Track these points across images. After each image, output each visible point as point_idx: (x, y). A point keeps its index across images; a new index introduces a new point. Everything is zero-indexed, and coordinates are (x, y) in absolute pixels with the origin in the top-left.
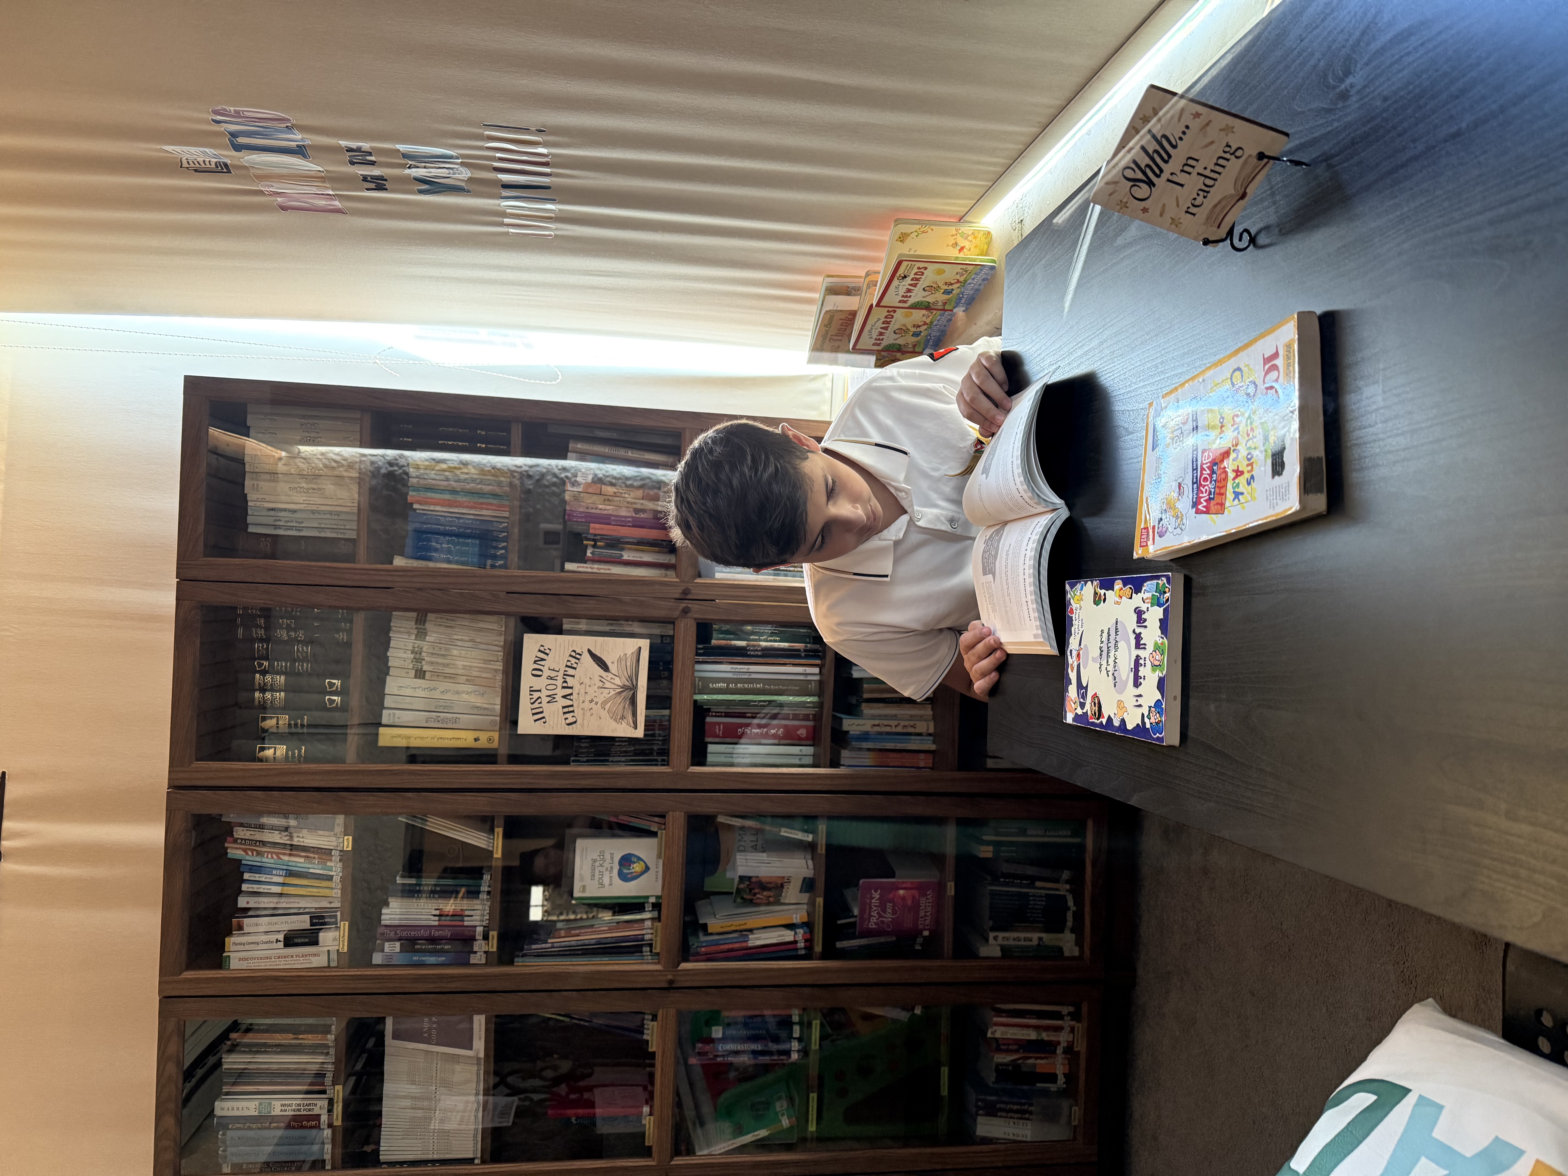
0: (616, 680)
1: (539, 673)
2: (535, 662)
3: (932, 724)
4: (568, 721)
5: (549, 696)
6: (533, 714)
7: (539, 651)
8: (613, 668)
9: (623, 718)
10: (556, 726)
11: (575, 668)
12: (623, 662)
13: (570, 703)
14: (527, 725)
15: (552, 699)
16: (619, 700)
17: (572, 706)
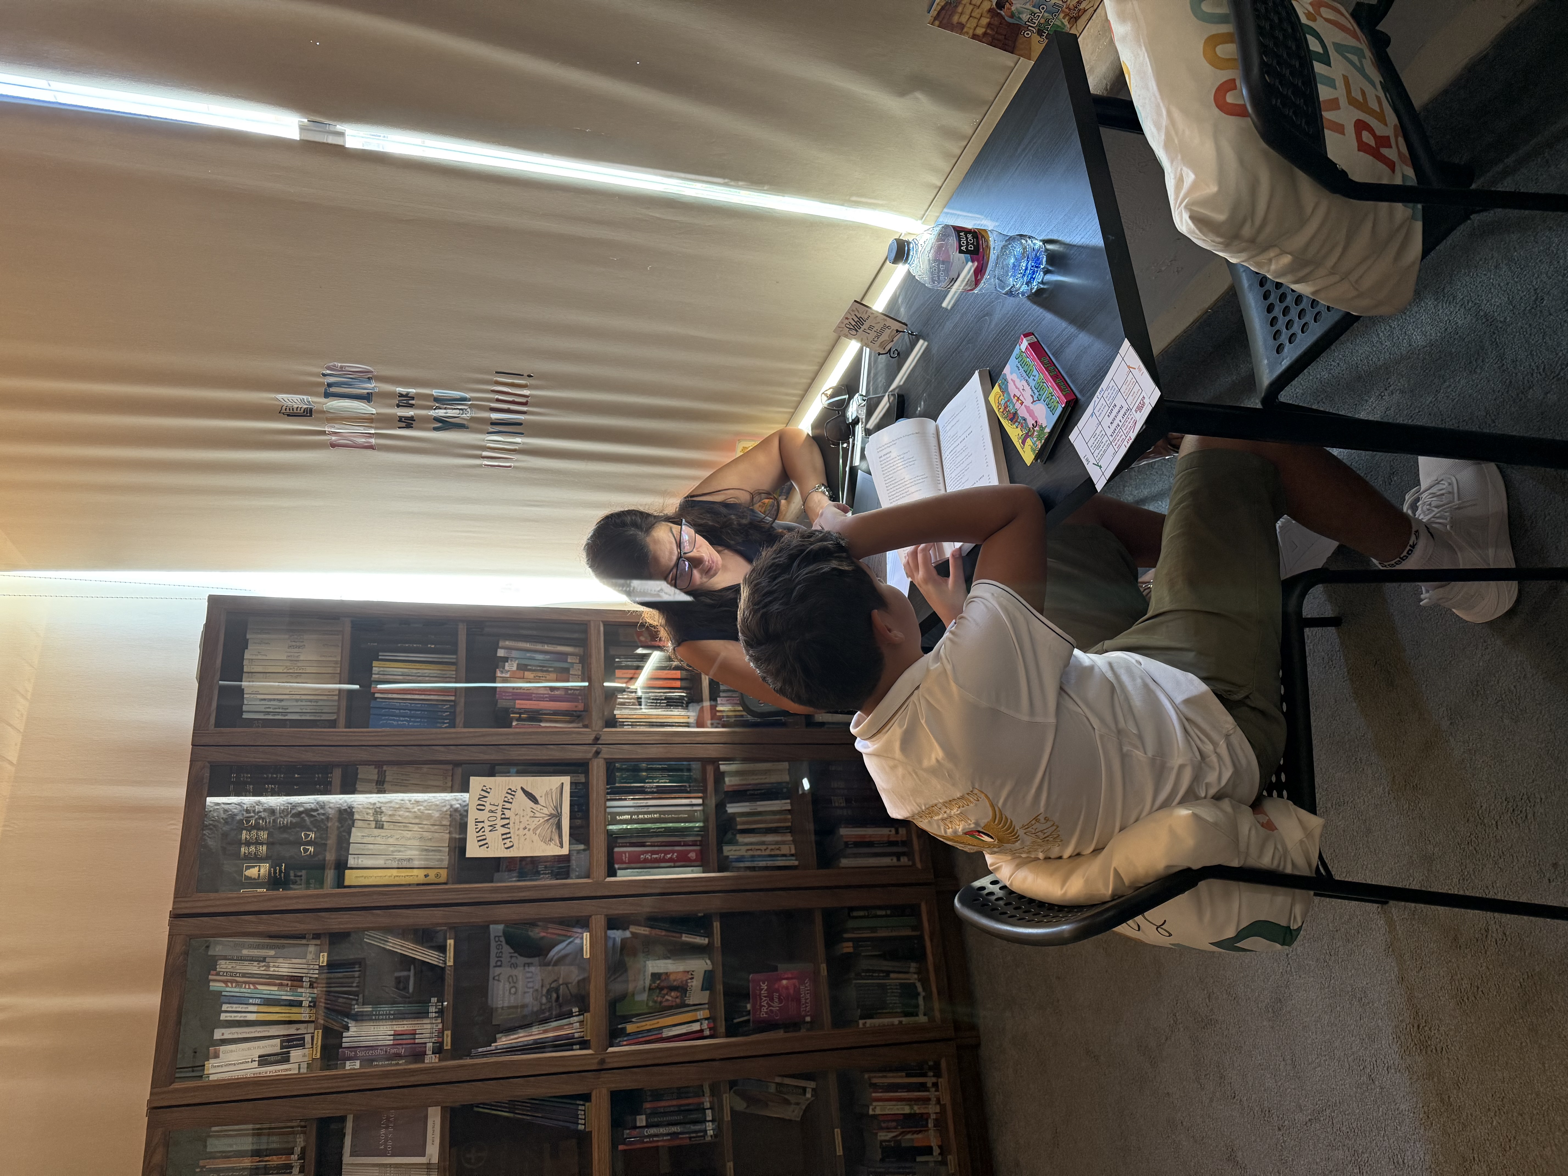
0: (545, 809)
1: (483, 808)
2: (479, 799)
3: (793, 847)
4: (506, 846)
5: (491, 826)
6: (478, 841)
7: (482, 790)
8: (541, 801)
9: (551, 840)
10: (496, 850)
11: (511, 803)
12: (550, 796)
13: (508, 831)
14: (473, 850)
15: (493, 828)
16: (547, 826)
17: (509, 833)
